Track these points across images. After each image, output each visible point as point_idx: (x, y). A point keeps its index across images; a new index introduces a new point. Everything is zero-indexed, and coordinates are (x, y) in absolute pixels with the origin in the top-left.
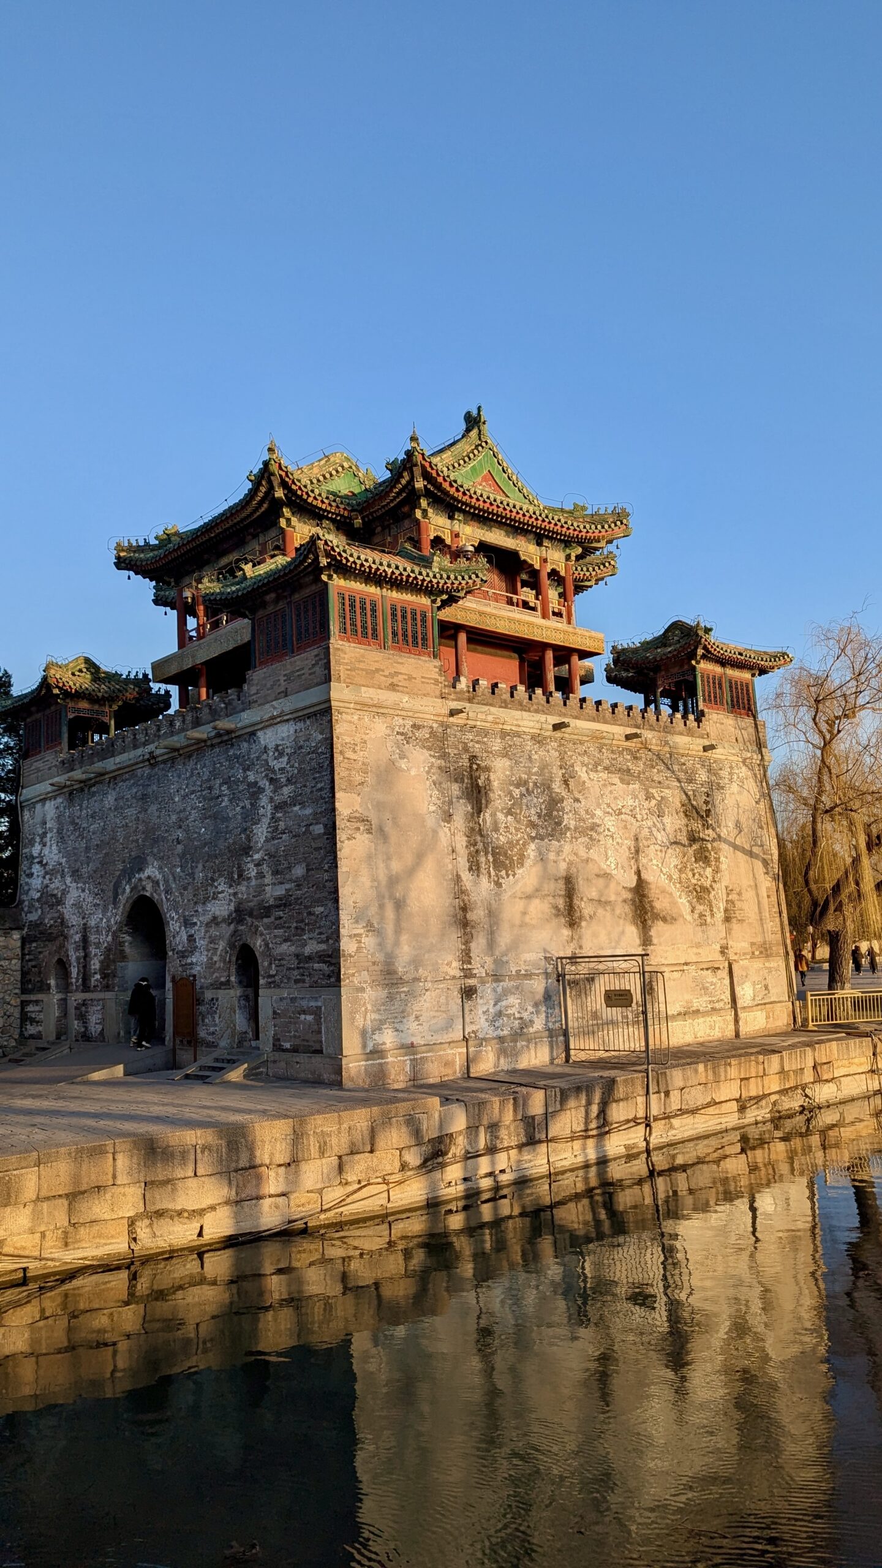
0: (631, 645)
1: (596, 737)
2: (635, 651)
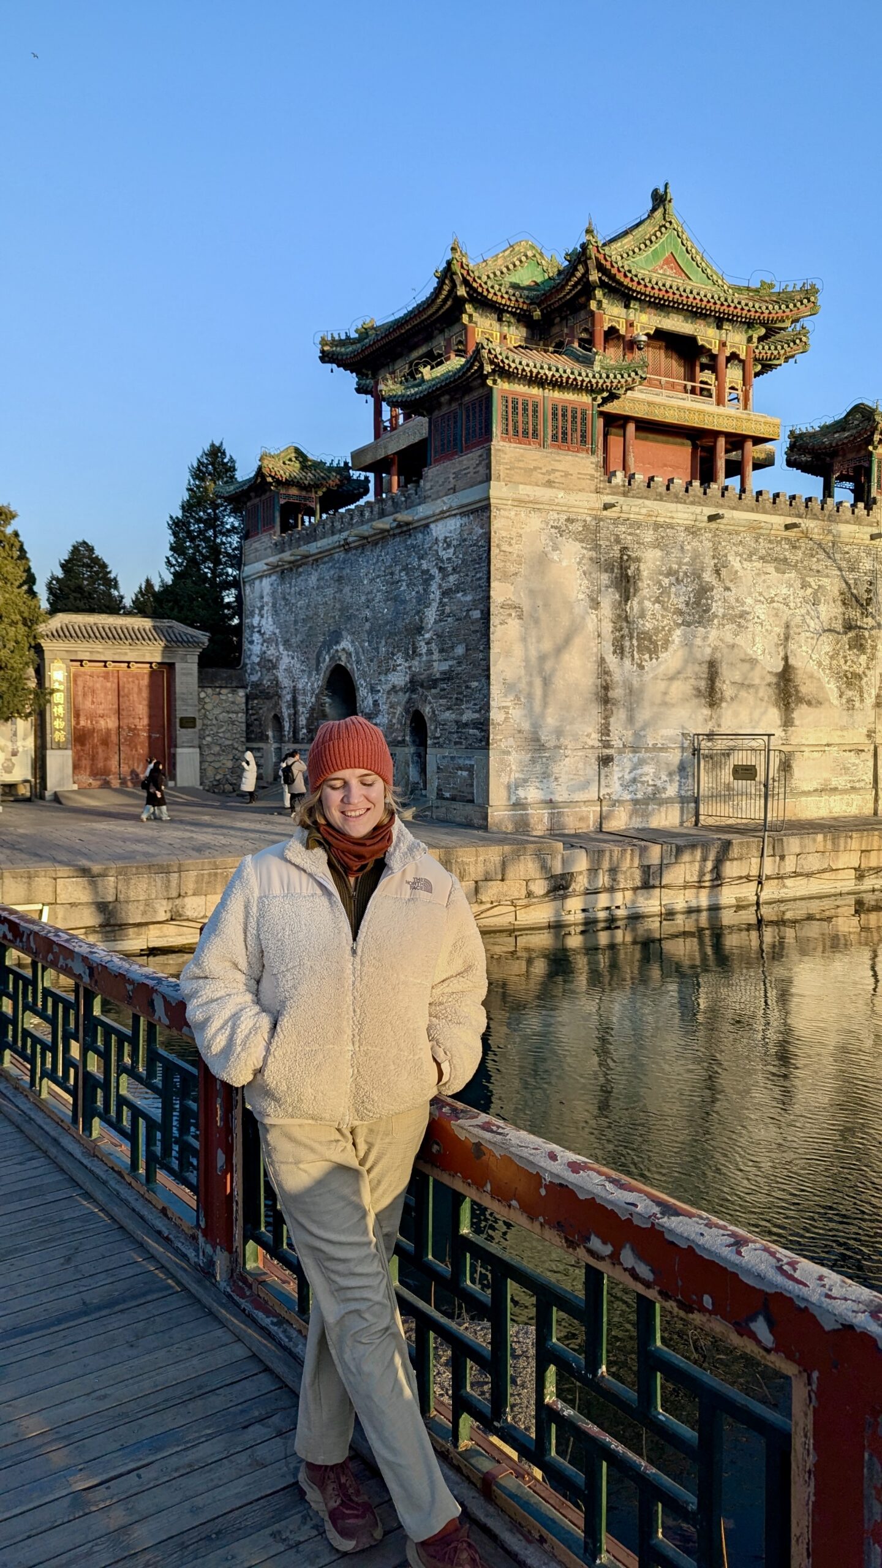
0: (811, 430)
1: (754, 528)
2: (813, 435)
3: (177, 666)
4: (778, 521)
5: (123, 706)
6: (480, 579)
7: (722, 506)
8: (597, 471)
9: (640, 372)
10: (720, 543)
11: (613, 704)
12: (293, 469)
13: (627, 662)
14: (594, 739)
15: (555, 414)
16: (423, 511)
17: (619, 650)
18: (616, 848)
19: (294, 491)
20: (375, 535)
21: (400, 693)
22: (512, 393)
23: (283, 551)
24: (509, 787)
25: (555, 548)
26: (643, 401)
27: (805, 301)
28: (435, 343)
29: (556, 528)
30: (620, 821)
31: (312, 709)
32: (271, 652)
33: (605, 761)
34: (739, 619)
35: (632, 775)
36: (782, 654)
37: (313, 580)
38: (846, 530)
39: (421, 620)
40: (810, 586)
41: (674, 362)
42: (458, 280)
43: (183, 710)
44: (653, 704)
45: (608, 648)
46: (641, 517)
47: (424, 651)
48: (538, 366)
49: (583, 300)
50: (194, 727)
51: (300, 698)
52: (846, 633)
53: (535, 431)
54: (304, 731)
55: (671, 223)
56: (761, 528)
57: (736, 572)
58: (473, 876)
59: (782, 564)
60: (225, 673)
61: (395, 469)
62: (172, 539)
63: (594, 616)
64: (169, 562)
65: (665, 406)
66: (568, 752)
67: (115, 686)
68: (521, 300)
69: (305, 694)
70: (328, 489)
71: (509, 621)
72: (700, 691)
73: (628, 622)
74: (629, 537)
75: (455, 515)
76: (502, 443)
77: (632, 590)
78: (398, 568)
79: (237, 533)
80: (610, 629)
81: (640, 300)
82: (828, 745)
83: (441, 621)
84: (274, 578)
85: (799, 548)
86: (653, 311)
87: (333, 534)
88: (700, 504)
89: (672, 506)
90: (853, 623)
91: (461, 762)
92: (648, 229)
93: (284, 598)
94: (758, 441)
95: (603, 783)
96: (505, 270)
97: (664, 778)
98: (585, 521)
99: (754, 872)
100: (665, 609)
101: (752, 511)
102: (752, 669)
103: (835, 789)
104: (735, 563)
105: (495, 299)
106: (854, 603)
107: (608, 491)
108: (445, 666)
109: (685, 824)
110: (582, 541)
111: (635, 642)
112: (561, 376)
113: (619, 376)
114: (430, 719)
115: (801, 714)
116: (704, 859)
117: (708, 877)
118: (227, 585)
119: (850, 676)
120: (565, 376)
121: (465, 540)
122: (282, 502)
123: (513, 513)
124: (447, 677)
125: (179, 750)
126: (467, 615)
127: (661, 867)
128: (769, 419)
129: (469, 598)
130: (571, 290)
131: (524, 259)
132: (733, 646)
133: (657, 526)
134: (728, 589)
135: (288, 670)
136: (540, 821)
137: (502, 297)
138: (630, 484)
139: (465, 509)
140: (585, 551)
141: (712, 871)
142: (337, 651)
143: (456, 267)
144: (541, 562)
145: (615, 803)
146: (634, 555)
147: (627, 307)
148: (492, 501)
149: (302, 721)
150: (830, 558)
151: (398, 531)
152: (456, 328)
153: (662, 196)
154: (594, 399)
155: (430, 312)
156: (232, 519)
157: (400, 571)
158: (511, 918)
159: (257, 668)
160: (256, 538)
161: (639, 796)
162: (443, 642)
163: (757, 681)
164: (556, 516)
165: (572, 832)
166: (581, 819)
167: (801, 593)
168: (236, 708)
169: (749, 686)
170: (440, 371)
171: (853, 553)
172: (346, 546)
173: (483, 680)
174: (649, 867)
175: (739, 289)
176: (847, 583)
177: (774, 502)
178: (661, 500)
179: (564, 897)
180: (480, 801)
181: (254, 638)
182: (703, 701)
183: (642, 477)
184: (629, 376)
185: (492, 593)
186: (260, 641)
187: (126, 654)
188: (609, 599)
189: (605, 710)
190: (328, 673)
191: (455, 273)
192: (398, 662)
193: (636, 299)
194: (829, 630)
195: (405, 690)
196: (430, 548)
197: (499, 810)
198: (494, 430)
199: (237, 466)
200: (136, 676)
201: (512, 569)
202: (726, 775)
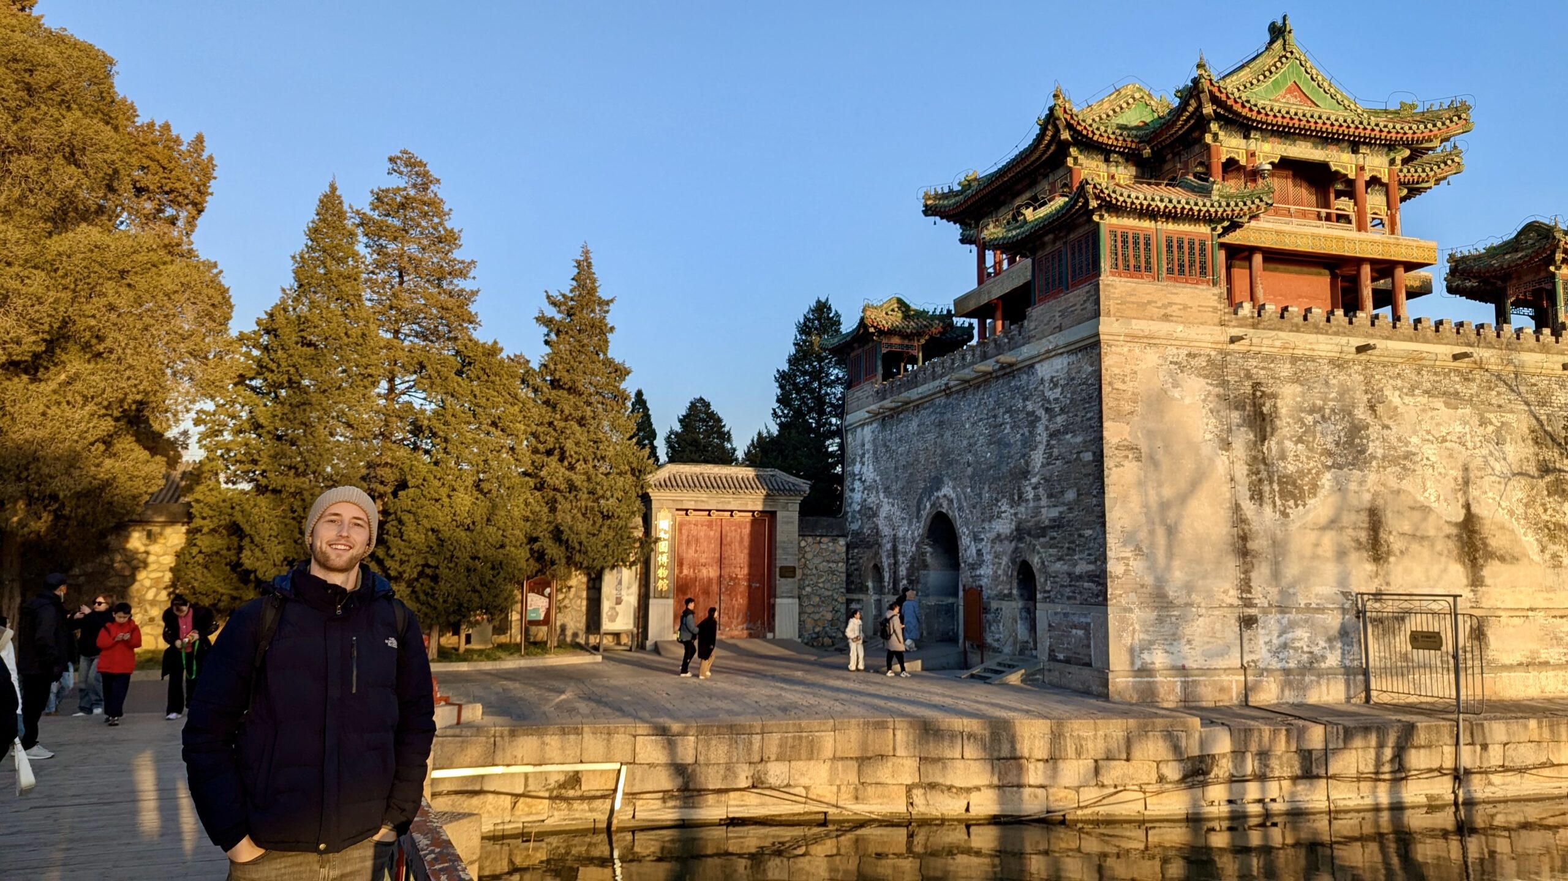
3: (778, 514)
4: (1443, 351)
5: (725, 555)
6: (1090, 419)
7: (1372, 336)
8: (1220, 302)
9: (1265, 199)
10: (1373, 376)
11: (1254, 557)
12: (896, 319)
13: (1268, 509)
14: (1232, 596)
15: (1169, 247)
16: (1026, 351)
17: (1257, 496)
18: (1267, 728)
19: (896, 340)
20: (976, 378)
21: (1006, 542)
22: (1122, 227)
23: (885, 399)
24: (1132, 651)
25: (1176, 385)
26: (1270, 231)
27: (1455, 119)
28: (1039, 188)
29: (1176, 363)
30: (1269, 694)
31: (913, 559)
32: (872, 499)
33: (1248, 622)
34: (1404, 461)
35: (1282, 639)
36: (1462, 501)
37: (914, 426)
38: (1530, 359)
39: (1027, 464)
40: (1491, 423)
41: (1304, 191)
42: (1061, 125)
43: (783, 559)
44: (1302, 557)
45: (1244, 492)
46: (1275, 350)
47: (1031, 496)
48: (1149, 198)
49: (1196, 134)
50: (793, 577)
51: (901, 547)
52: (1542, 477)
53: (1148, 262)
54: (905, 582)
55: (1292, 53)
56: (1423, 359)
57: (1396, 408)
58: (1092, 754)
59: (1453, 398)
60: (825, 521)
61: (999, 314)
62: (779, 391)
63: (1225, 458)
64: (775, 413)
65: (1296, 234)
66: (1202, 611)
67: (718, 534)
68: (1129, 139)
69: (905, 542)
70: (931, 337)
71: (1126, 463)
72: (1360, 543)
73: (1266, 464)
74: (1262, 372)
75: (1062, 354)
76: (1111, 278)
77: (1268, 429)
78: (1002, 410)
79: (841, 384)
80: (1245, 473)
81: (1261, 130)
82: (1531, 609)
83: (1048, 464)
84: (875, 425)
85: (1474, 380)
86: (1276, 140)
87: (934, 379)
88: (1345, 334)
89: (1312, 337)
90: (1551, 465)
91: (1076, 619)
92: (1267, 61)
93: (885, 445)
94: (1410, 266)
95: (1246, 648)
96: (1111, 113)
97: (1322, 644)
98: (1209, 355)
99: (1449, 764)
100: (1311, 450)
101: (1411, 340)
102: (1424, 519)
103: (1546, 664)
104: (1394, 398)
105: (1100, 140)
106: (1550, 443)
107: (1233, 323)
108: (1054, 513)
109: (1353, 701)
110: (1206, 377)
111: (1276, 487)
112: (1175, 207)
113: (1241, 204)
114: (1039, 570)
115: (1491, 571)
116: (1381, 746)
117: (1387, 768)
118: (832, 435)
119: (1552, 527)
120: (1179, 206)
121: (1073, 379)
122: (884, 351)
123: (1126, 349)
124: (1057, 524)
125: (778, 601)
126: (1078, 458)
127: (1327, 753)
128: (1422, 243)
129: (1079, 439)
130: (1183, 126)
131: (1131, 101)
132: (1398, 492)
133: (1294, 359)
134: (1387, 427)
135: (888, 518)
136: (1169, 691)
137: (1109, 138)
138: (1259, 315)
139: (1073, 347)
140: (1211, 388)
141: (1392, 761)
142: (938, 498)
143: (1059, 112)
144: (1158, 402)
145: (1262, 672)
146: (1268, 391)
147: (1246, 137)
148: (1102, 337)
149: (903, 571)
150: (1513, 391)
151: (1001, 373)
152: (1061, 172)
153: (1280, 29)
154: (1214, 229)
155: (1033, 159)
156: (836, 371)
157: (1004, 414)
158: (1139, 806)
159: (858, 516)
160: (858, 388)
161: (1292, 664)
162: (1052, 487)
163: (1432, 532)
164: (1175, 351)
165: (1212, 704)
166: (1222, 690)
167: (1480, 431)
168: (836, 558)
169: (1423, 538)
170: (1043, 212)
171: (1543, 385)
172: (947, 391)
173: (1098, 527)
174: (1310, 752)
175: (1376, 113)
176: (1537, 419)
177: (1437, 330)
178: (1298, 331)
179: (1204, 784)
180: (1099, 665)
181: (856, 486)
182: (1365, 554)
183: (1273, 307)
184: (1253, 203)
185: (1105, 434)
186: (861, 489)
187: (729, 502)
188: (1242, 439)
189: (1244, 563)
190: (929, 521)
191: (1058, 119)
192: (1003, 509)
193: (1256, 129)
194: (1520, 474)
195: (1011, 538)
196: (1036, 389)
197: (1121, 677)
198: (1102, 265)
199: (842, 319)
200: (739, 525)
201: (1127, 408)
202: (1402, 642)
